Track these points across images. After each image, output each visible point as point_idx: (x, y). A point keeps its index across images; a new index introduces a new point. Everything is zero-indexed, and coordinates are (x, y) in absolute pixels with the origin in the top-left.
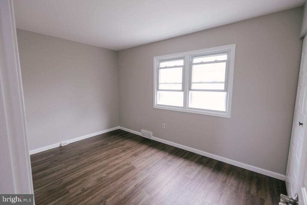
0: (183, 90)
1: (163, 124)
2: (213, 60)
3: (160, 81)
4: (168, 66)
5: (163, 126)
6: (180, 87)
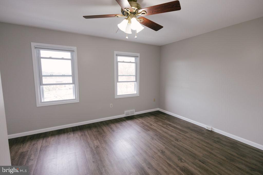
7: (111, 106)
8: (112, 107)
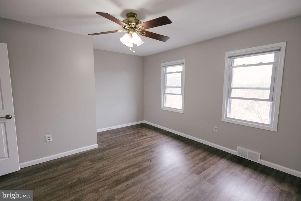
7: (215, 129)
8: (217, 131)
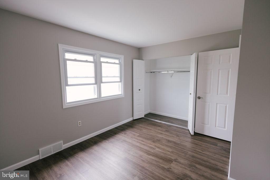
0: (96, 83)
1: (79, 122)
2: (113, 62)
3: (69, 75)
4: (78, 59)
5: (79, 124)
6: (93, 81)
